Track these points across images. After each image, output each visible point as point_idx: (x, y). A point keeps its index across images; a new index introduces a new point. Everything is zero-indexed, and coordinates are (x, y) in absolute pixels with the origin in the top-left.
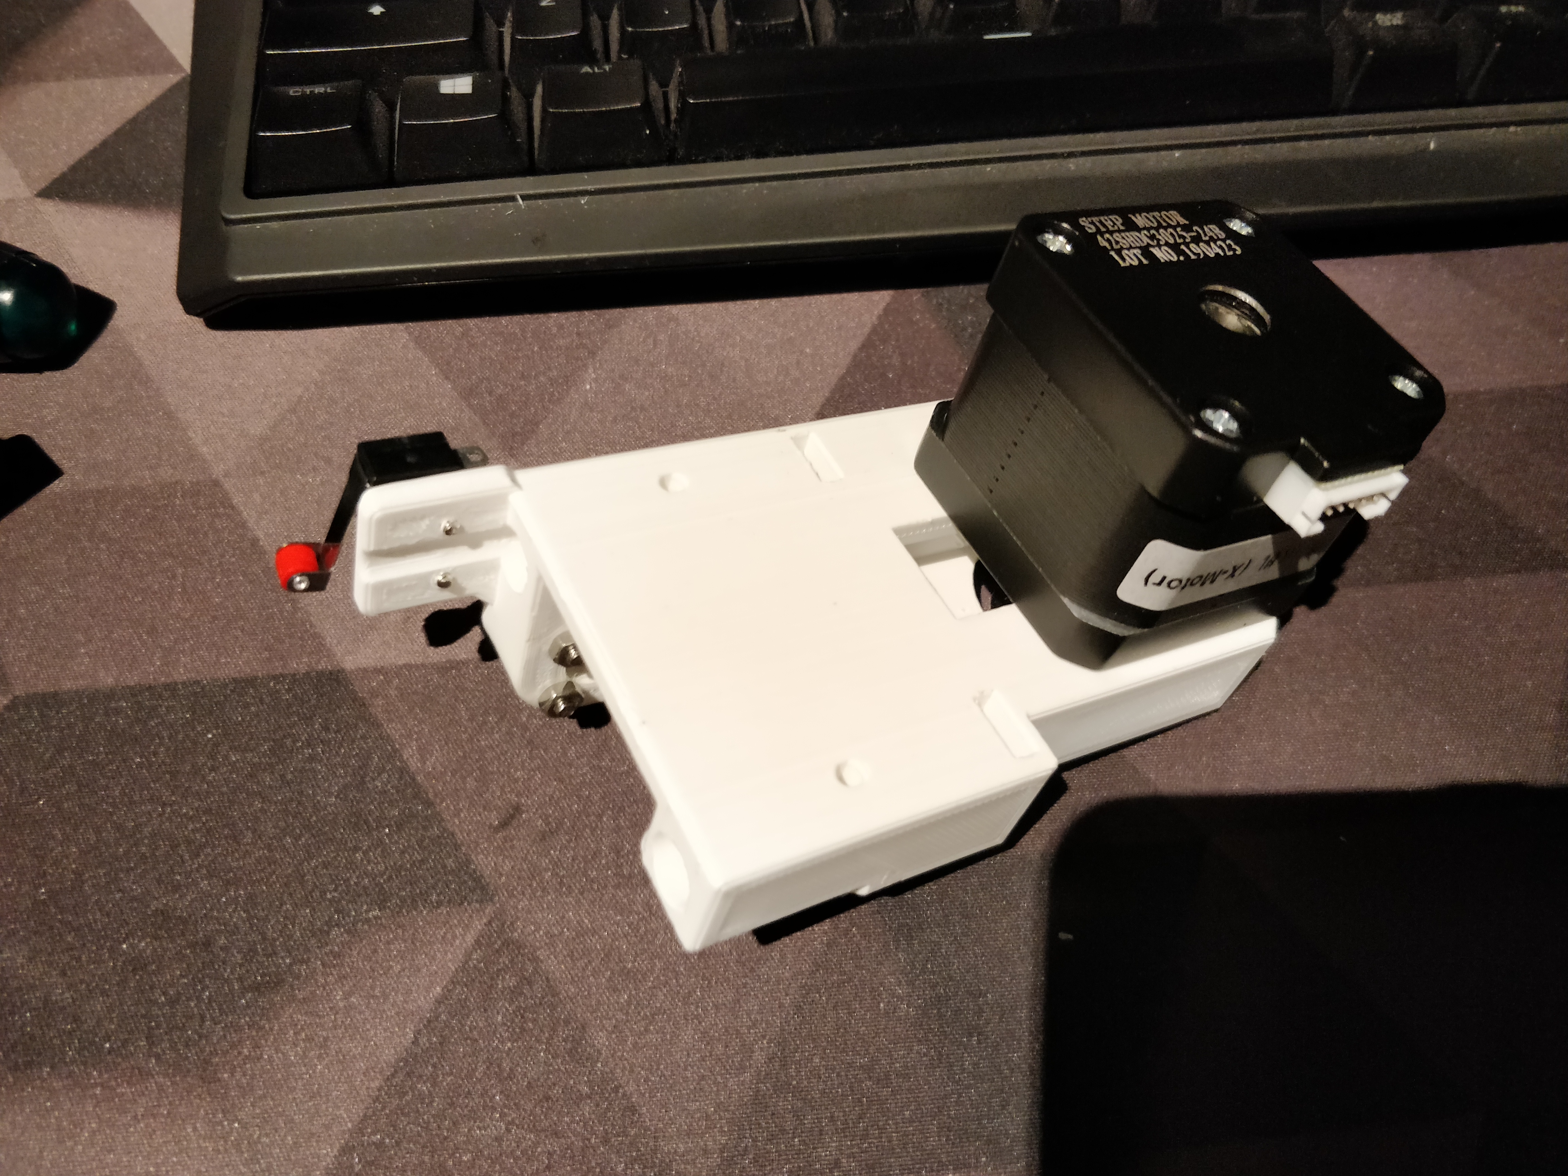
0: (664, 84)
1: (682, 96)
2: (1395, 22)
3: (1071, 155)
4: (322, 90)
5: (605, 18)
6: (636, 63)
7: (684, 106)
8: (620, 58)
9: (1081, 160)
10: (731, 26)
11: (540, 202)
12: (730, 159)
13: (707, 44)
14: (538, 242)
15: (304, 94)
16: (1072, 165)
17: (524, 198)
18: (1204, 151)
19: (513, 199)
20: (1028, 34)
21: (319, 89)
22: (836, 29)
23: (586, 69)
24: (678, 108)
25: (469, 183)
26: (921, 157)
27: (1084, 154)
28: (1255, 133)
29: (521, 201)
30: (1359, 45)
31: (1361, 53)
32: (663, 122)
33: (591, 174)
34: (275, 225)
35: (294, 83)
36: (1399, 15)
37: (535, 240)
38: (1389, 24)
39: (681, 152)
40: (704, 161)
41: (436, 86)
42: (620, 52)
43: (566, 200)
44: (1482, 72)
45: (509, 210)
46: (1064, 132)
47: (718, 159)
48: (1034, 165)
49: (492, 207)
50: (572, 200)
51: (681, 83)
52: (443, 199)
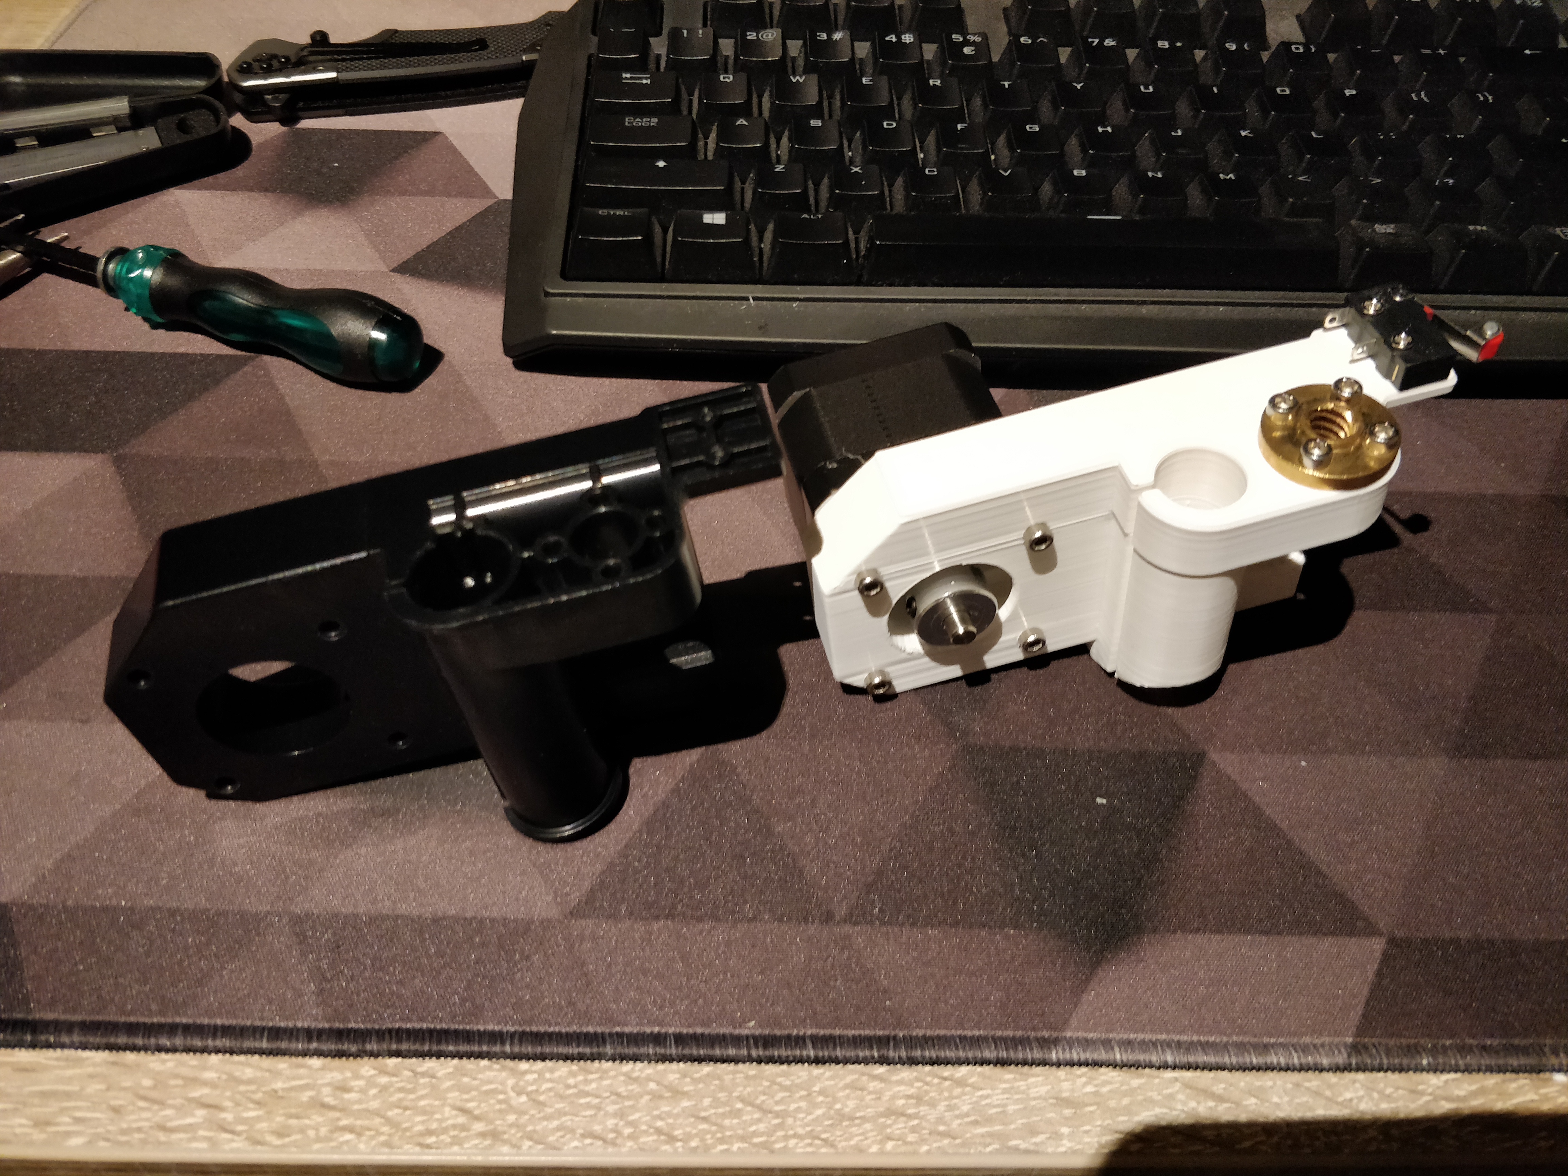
0: (857, 232)
1: (871, 240)
2: (1388, 231)
3: (1144, 303)
4: (622, 213)
5: (817, 185)
6: (839, 214)
7: (871, 248)
8: (827, 210)
9: (1151, 307)
10: (907, 196)
11: (765, 303)
12: (899, 285)
13: (889, 207)
14: (763, 329)
15: (609, 214)
16: (1144, 310)
17: (754, 299)
18: (1241, 308)
19: (747, 299)
20: (1119, 218)
21: (619, 212)
22: (981, 204)
23: (805, 216)
24: (867, 248)
25: (717, 285)
26: (1036, 295)
27: (1153, 303)
28: (1279, 299)
29: (751, 300)
30: (1360, 244)
31: (1360, 249)
32: (854, 256)
33: (802, 287)
34: (580, 300)
35: (602, 207)
36: (1392, 226)
37: (760, 328)
38: (1384, 231)
39: (865, 278)
40: (882, 285)
41: (701, 218)
42: (828, 207)
43: (783, 303)
44: (1452, 269)
45: (744, 306)
46: (1140, 287)
47: (890, 285)
48: (1116, 307)
49: (732, 303)
50: (787, 303)
51: (871, 230)
52: (698, 294)
